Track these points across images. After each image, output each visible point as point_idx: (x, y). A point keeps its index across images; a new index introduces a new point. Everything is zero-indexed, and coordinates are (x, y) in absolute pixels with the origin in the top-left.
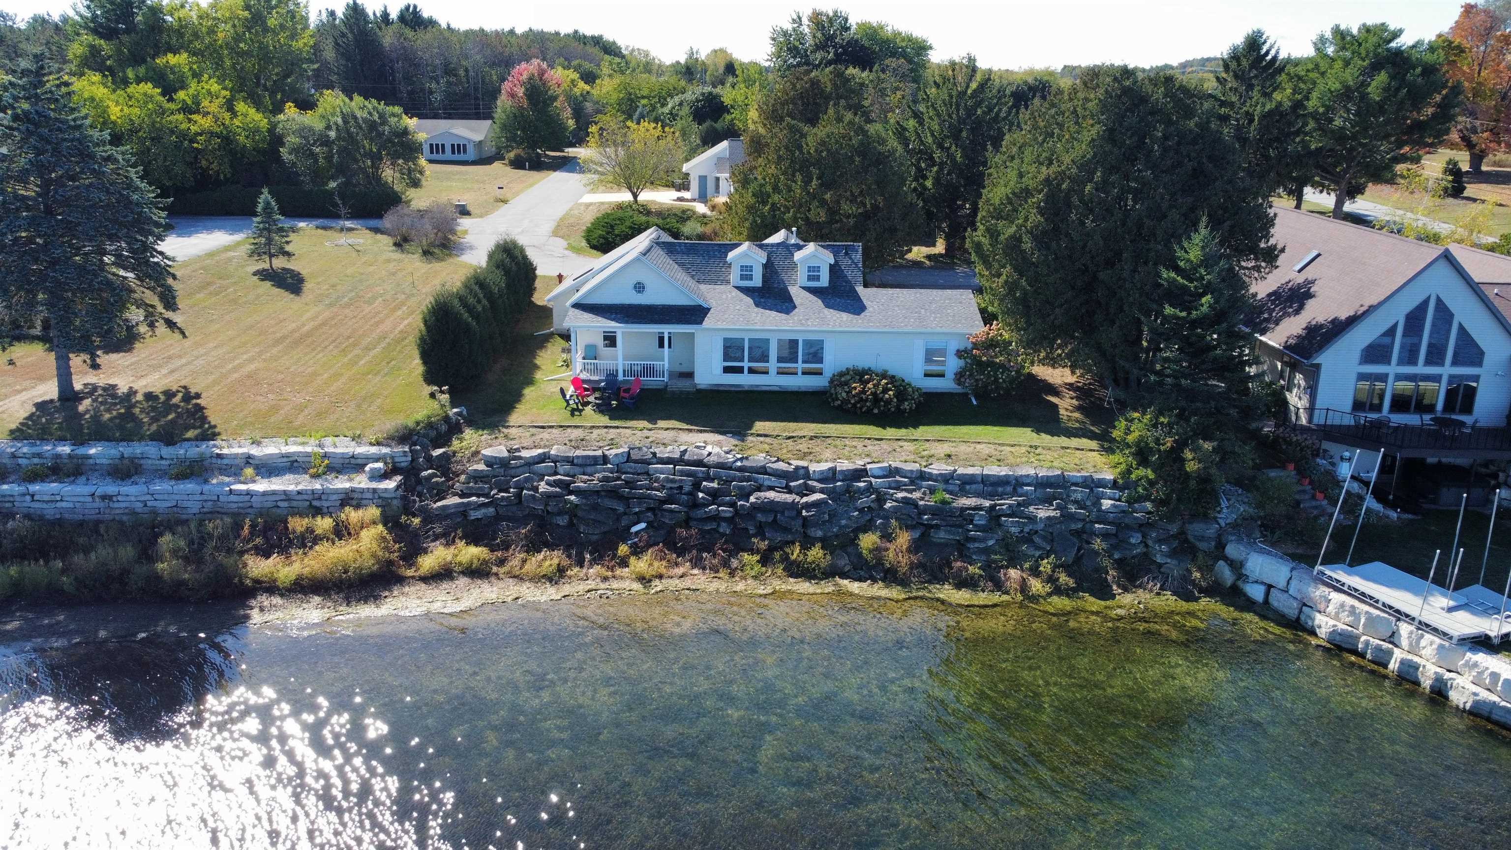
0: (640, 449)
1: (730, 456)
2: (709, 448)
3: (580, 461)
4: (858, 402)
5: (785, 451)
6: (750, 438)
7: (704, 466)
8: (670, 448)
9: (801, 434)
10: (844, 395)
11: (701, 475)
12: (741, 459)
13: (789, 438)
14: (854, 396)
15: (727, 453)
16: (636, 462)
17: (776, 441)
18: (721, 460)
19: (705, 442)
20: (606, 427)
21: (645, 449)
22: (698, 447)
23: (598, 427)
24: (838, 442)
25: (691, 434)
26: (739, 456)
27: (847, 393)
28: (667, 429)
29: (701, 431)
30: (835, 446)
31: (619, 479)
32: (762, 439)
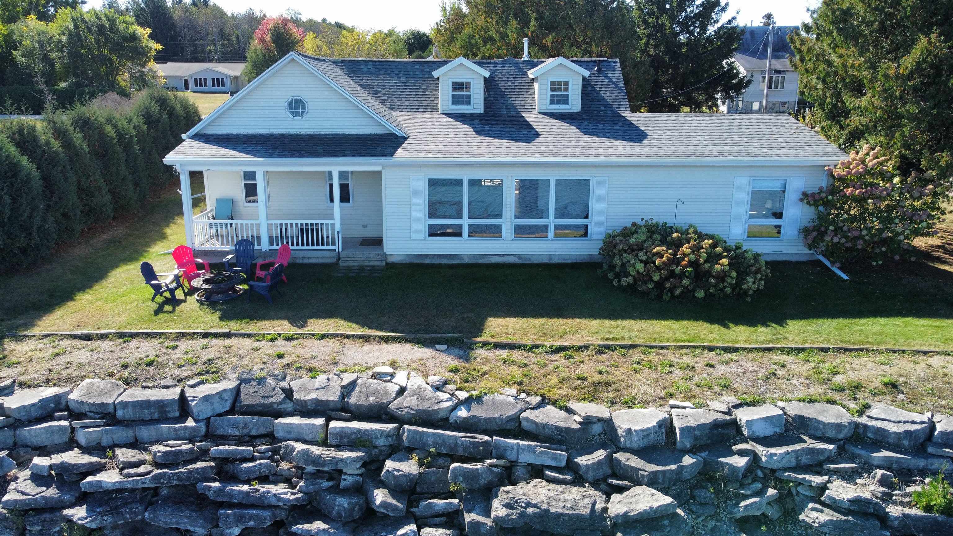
0: (261, 381)
1: (444, 396)
2: (401, 378)
3: (129, 414)
4: (667, 279)
5: (554, 380)
6: (481, 353)
7: (391, 418)
8: (322, 378)
9: (579, 341)
10: (640, 267)
11: (381, 442)
12: (468, 402)
13: (558, 350)
14: (658, 268)
15: (438, 388)
16: (250, 411)
17: (532, 359)
18: (425, 406)
19: (394, 364)
20: (206, 335)
21: (271, 382)
22: (377, 376)
23: (192, 336)
24: (653, 358)
25: (368, 347)
26: (462, 395)
27: (646, 263)
28: (323, 337)
29: (386, 340)
30: (652, 367)
31: (203, 454)
32: (504, 353)
